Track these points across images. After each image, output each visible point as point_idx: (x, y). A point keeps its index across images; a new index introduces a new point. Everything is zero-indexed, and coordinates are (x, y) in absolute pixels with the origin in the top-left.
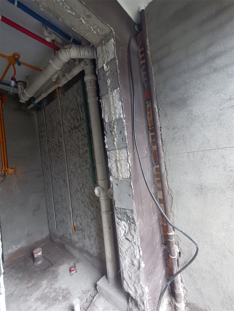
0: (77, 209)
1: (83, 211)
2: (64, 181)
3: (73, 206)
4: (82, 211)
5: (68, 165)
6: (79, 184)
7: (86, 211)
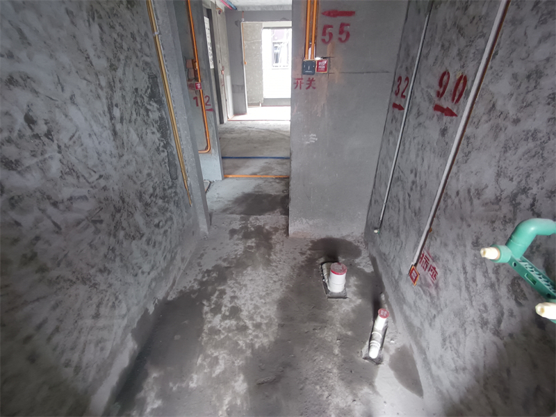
0: (446, 245)
1: (464, 268)
2: (444, 132)
3: (438, 225)
4: (459, 265)
5: (488, 72)
6: (498, 175)
7: (474, 280)
